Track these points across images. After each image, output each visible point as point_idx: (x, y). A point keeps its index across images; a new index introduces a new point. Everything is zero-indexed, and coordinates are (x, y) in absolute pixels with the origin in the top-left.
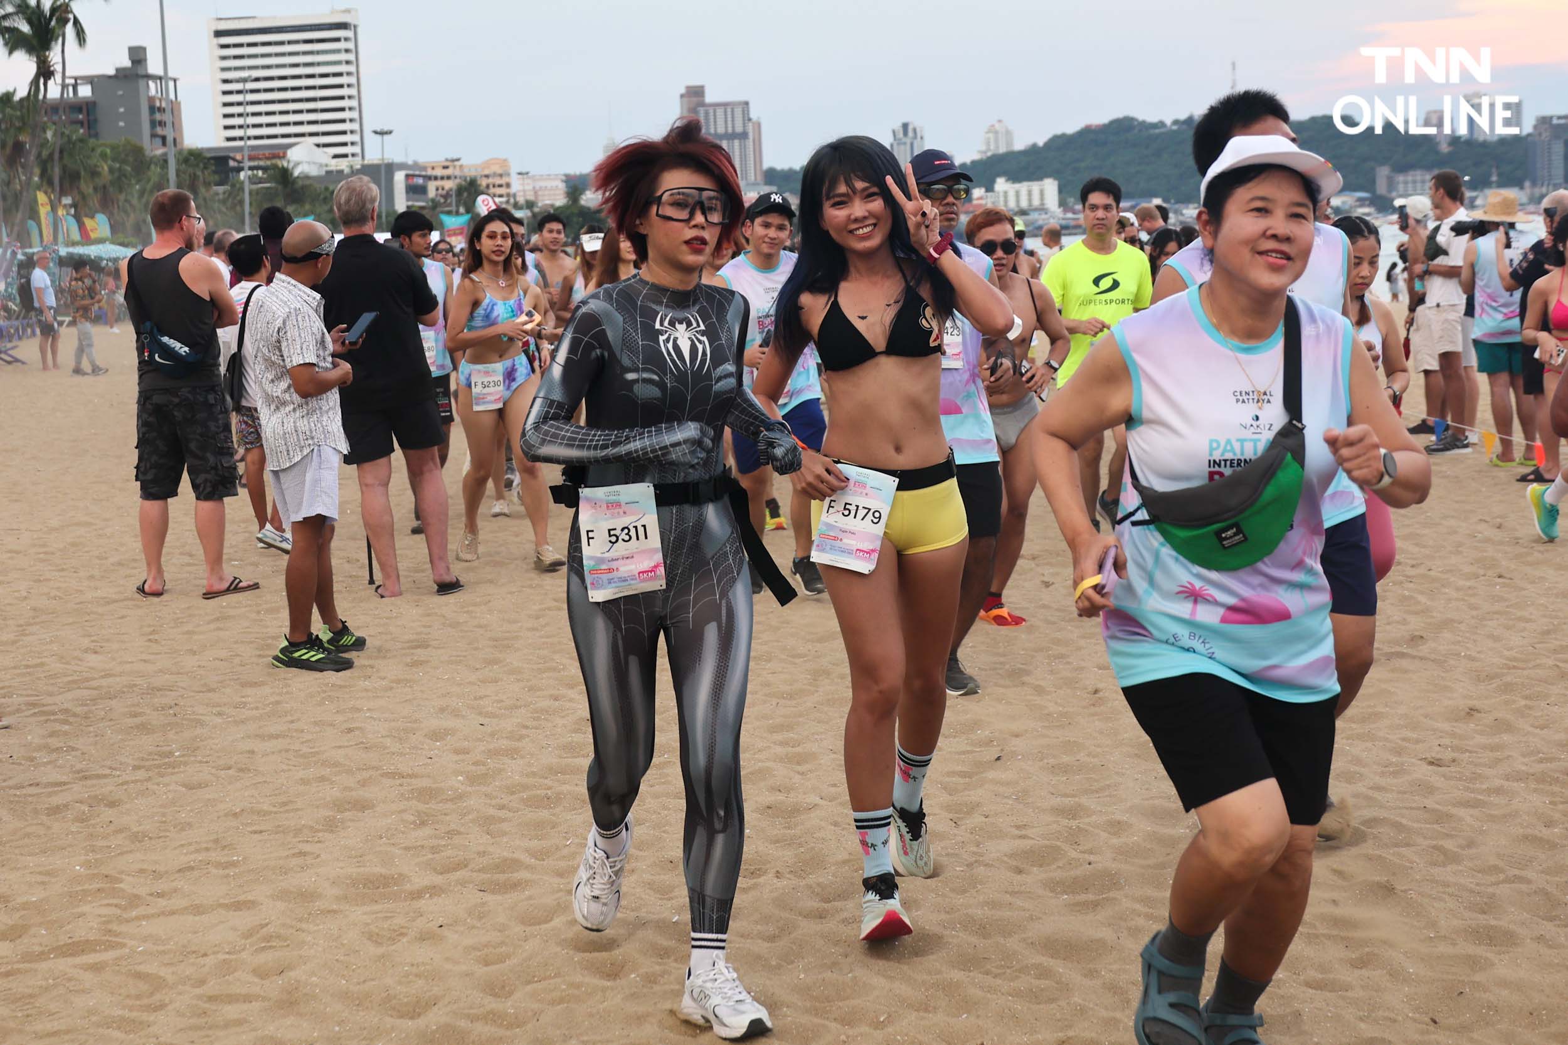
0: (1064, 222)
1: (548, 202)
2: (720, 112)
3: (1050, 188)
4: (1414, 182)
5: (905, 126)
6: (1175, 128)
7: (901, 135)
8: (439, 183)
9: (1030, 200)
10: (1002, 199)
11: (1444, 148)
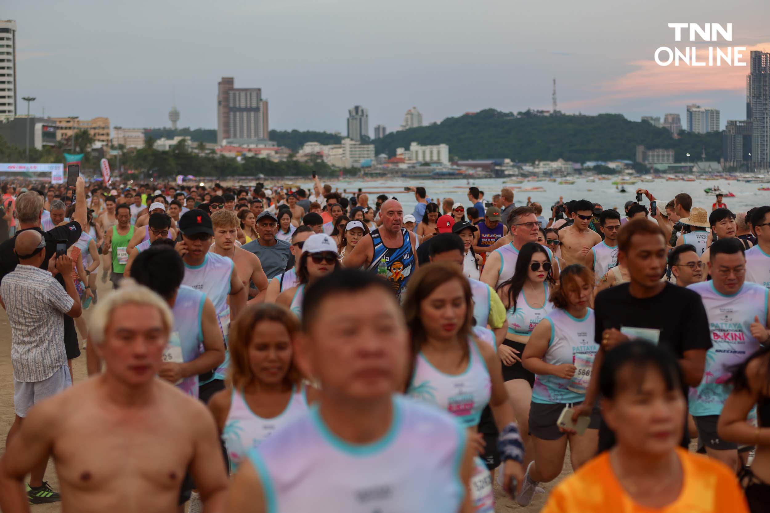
0: (451, 171)
1: (133, 146)
2: (243, 94)
3: (444, 149)
4: (658, 156)
5: (357, 108)
6: (519, 117)
7: (354, 113)
8: (64, 131)
9: (431, 157)
10: (414, 155)
11: (676, 136)
